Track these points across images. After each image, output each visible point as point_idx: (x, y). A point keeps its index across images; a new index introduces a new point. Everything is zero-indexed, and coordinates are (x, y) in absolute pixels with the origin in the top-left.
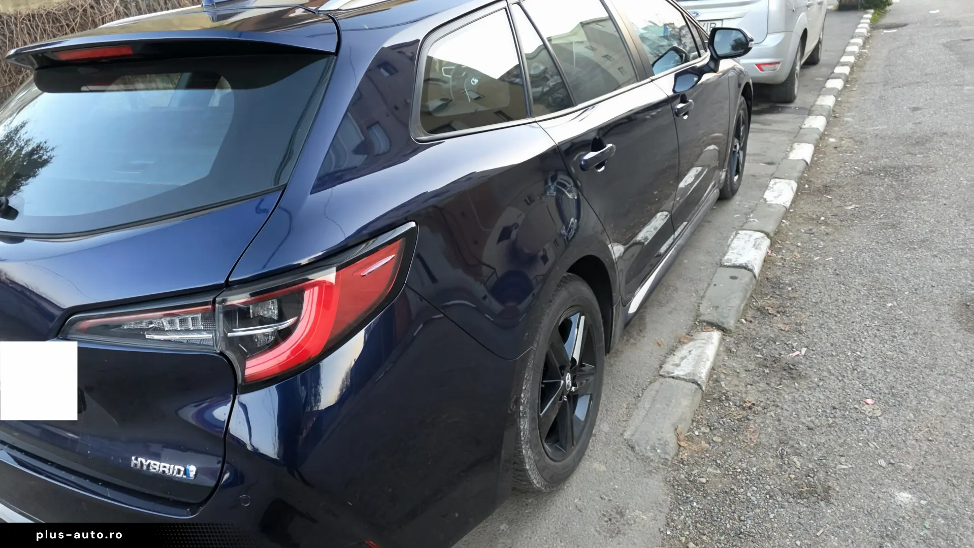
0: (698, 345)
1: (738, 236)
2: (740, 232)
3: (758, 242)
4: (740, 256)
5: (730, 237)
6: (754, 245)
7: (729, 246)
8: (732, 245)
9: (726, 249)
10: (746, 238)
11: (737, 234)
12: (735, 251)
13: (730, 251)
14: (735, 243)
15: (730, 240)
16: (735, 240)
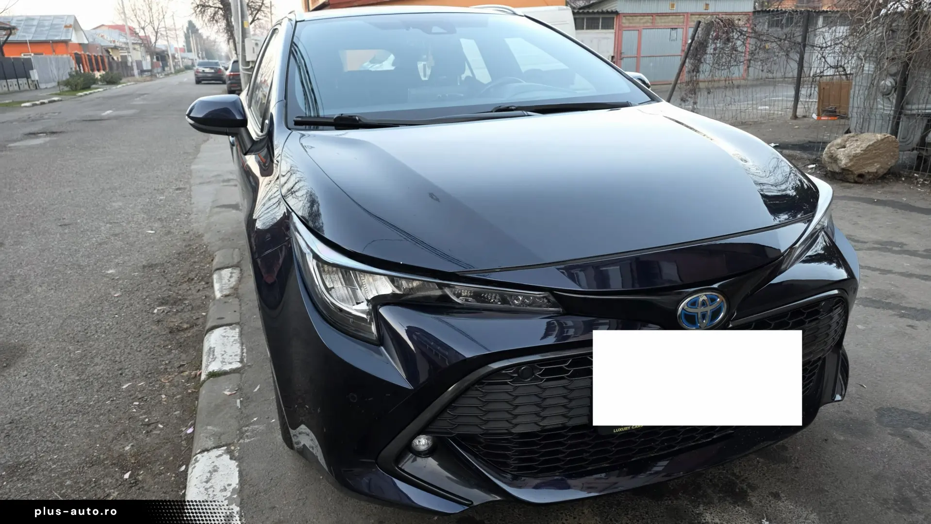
0: (227, 285)
1: (238, 359)
2: (239, 365)
3: (211, 357)
4: (224, 334)
5: (247, 353)
6: (214, 351)
7: (242, 344)
8: (238, 345)
9: (244, 341)
10: (227, 358)
11: (241, 361)
12: (232, 339)
13: (237, 337)
14: (237, 349)
15: (245, 350)
16: (239, 352)
